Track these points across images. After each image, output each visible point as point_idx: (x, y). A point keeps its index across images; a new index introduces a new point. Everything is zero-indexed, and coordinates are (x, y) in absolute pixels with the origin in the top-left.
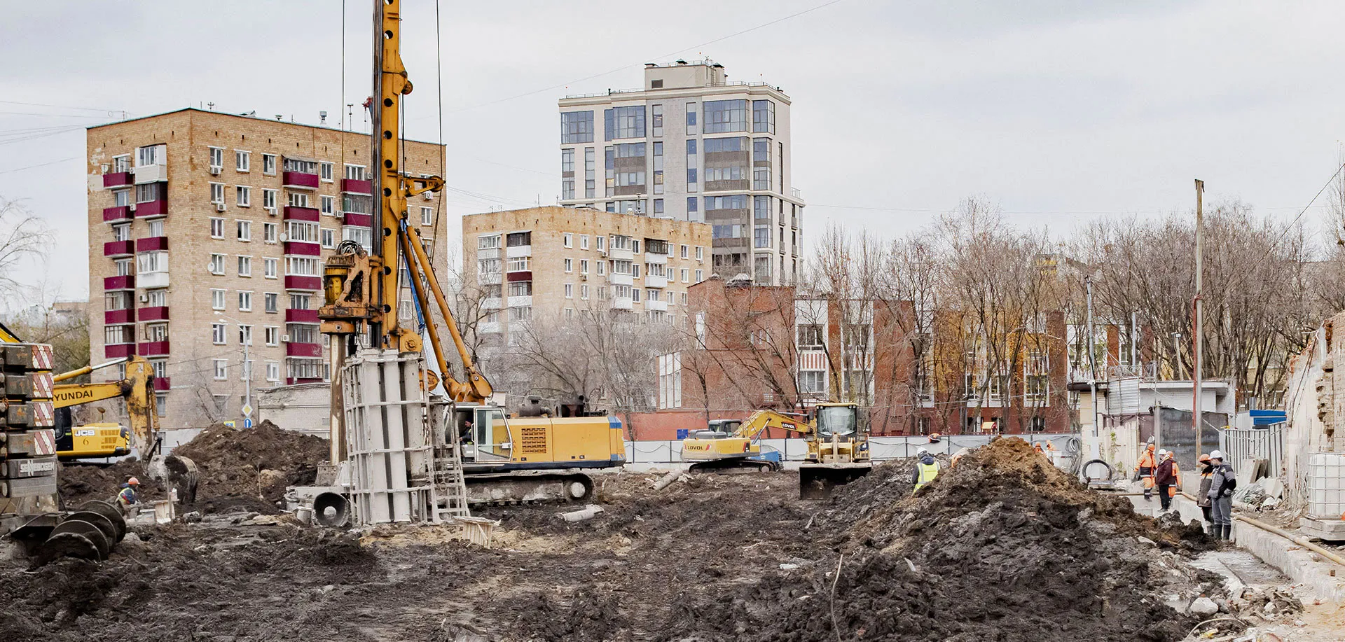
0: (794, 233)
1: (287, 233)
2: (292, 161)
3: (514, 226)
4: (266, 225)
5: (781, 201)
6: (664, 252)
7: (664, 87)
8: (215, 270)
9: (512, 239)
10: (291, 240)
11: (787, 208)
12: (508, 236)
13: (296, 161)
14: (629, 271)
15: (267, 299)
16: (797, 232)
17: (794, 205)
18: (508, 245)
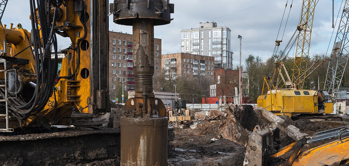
0: (231, 59)
1: (128, 58)
2: (130, 42)
3: (173, 57)
4: (124, 56)
5: (229, 52)
6: (204, 63)
7: (204, 28)
8: (113, 66)
9: (172, 60)
10: (129, 59)
11: (230, 53)
12: (171, 59)
13: (131, 42)
14: (197, 67)
15: (124, 72)
16: (232, 59)
17: (231, 53)
18: (171, 61)
